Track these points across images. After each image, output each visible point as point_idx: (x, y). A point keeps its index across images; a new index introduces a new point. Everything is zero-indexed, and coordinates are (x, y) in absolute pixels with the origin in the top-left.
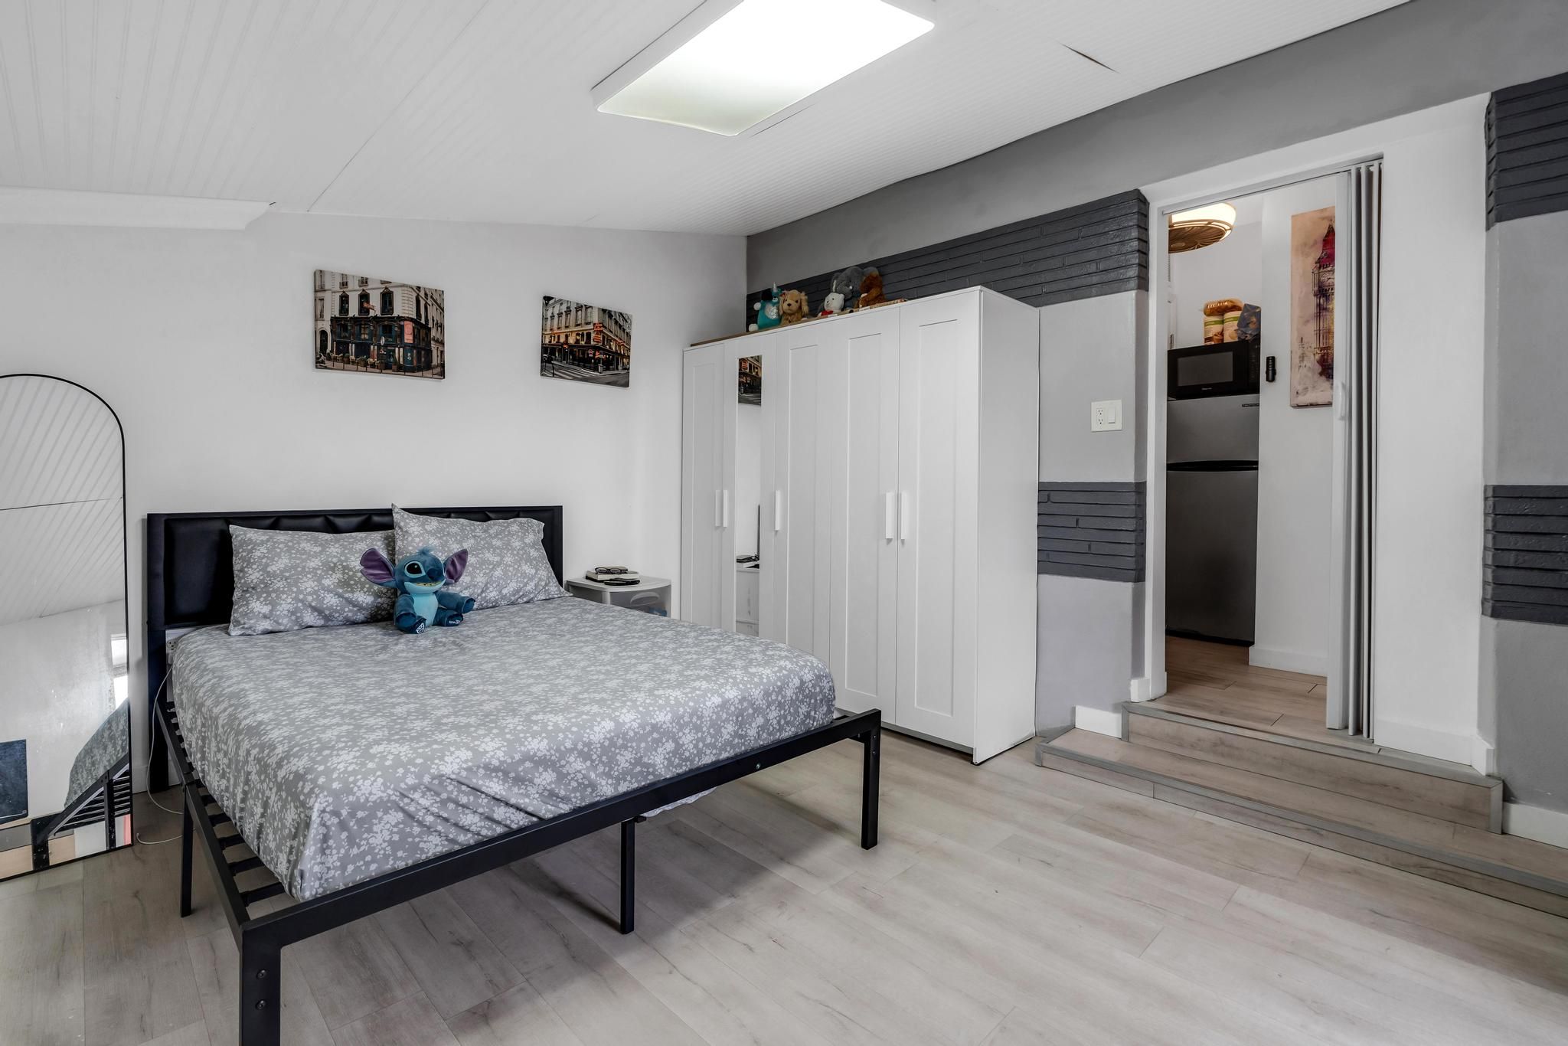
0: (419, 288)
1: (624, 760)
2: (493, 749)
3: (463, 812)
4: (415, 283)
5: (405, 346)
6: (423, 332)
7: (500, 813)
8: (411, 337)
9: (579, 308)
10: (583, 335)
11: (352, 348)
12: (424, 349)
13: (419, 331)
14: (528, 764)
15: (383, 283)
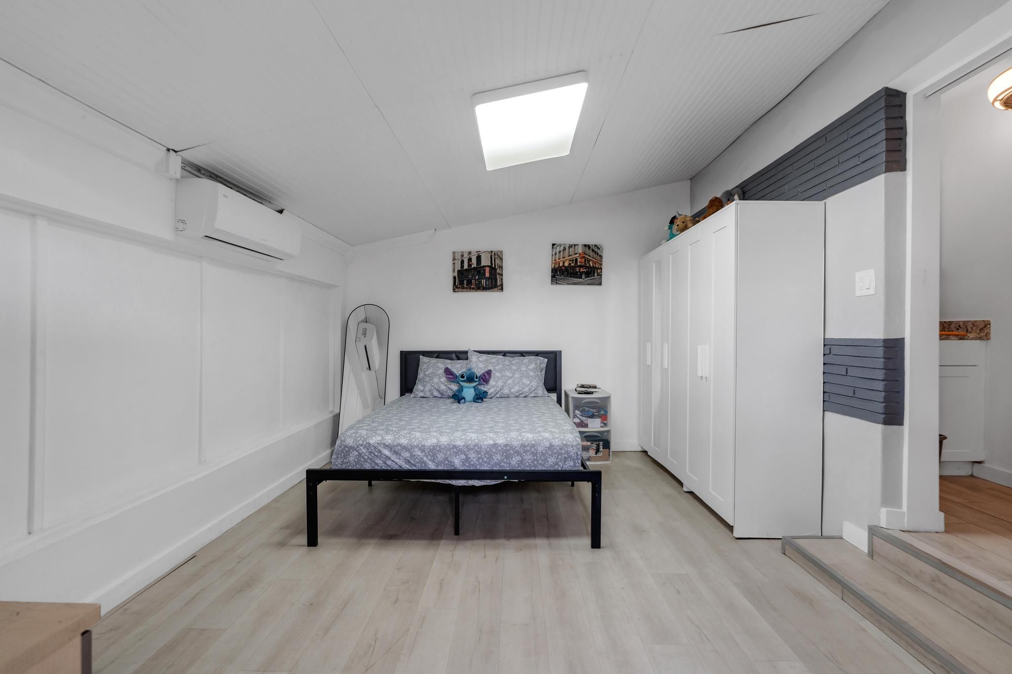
0: (492, 252)
1: (440, 457)
2: (389, 439)
3: (377, 458)
4: (490, 250)
5: (486, 278)
6: (493, 271)
7: (389, 463)
8: (488, 274)
9: (570, 246)
10: (573, 260)
11: (465, 282)
12: (494, 279)
13: (492, 271)
14: (399, 447)
15: (477, 252)
